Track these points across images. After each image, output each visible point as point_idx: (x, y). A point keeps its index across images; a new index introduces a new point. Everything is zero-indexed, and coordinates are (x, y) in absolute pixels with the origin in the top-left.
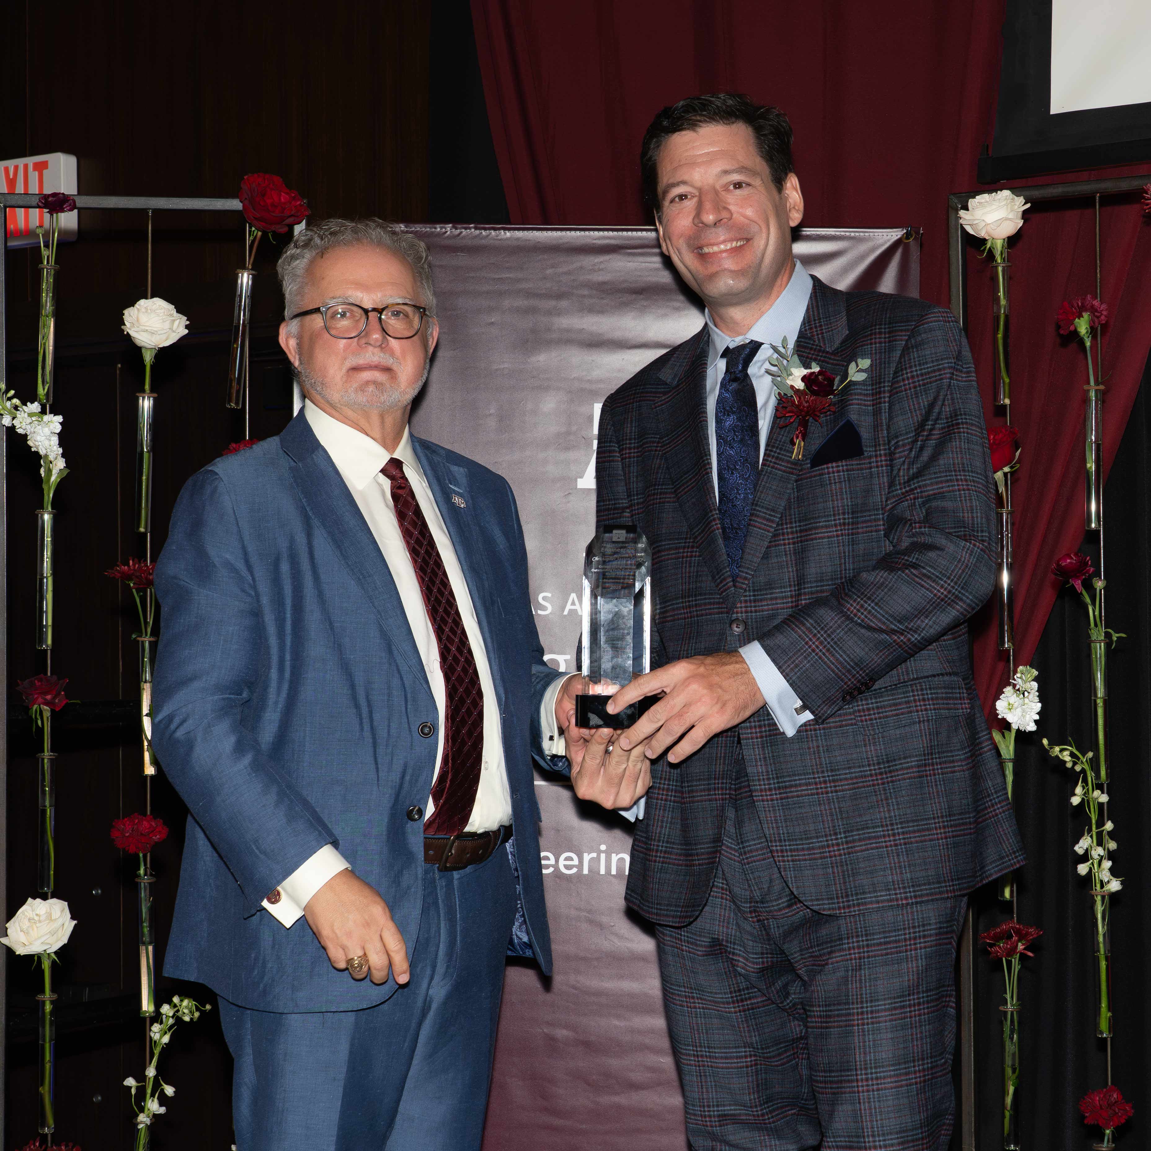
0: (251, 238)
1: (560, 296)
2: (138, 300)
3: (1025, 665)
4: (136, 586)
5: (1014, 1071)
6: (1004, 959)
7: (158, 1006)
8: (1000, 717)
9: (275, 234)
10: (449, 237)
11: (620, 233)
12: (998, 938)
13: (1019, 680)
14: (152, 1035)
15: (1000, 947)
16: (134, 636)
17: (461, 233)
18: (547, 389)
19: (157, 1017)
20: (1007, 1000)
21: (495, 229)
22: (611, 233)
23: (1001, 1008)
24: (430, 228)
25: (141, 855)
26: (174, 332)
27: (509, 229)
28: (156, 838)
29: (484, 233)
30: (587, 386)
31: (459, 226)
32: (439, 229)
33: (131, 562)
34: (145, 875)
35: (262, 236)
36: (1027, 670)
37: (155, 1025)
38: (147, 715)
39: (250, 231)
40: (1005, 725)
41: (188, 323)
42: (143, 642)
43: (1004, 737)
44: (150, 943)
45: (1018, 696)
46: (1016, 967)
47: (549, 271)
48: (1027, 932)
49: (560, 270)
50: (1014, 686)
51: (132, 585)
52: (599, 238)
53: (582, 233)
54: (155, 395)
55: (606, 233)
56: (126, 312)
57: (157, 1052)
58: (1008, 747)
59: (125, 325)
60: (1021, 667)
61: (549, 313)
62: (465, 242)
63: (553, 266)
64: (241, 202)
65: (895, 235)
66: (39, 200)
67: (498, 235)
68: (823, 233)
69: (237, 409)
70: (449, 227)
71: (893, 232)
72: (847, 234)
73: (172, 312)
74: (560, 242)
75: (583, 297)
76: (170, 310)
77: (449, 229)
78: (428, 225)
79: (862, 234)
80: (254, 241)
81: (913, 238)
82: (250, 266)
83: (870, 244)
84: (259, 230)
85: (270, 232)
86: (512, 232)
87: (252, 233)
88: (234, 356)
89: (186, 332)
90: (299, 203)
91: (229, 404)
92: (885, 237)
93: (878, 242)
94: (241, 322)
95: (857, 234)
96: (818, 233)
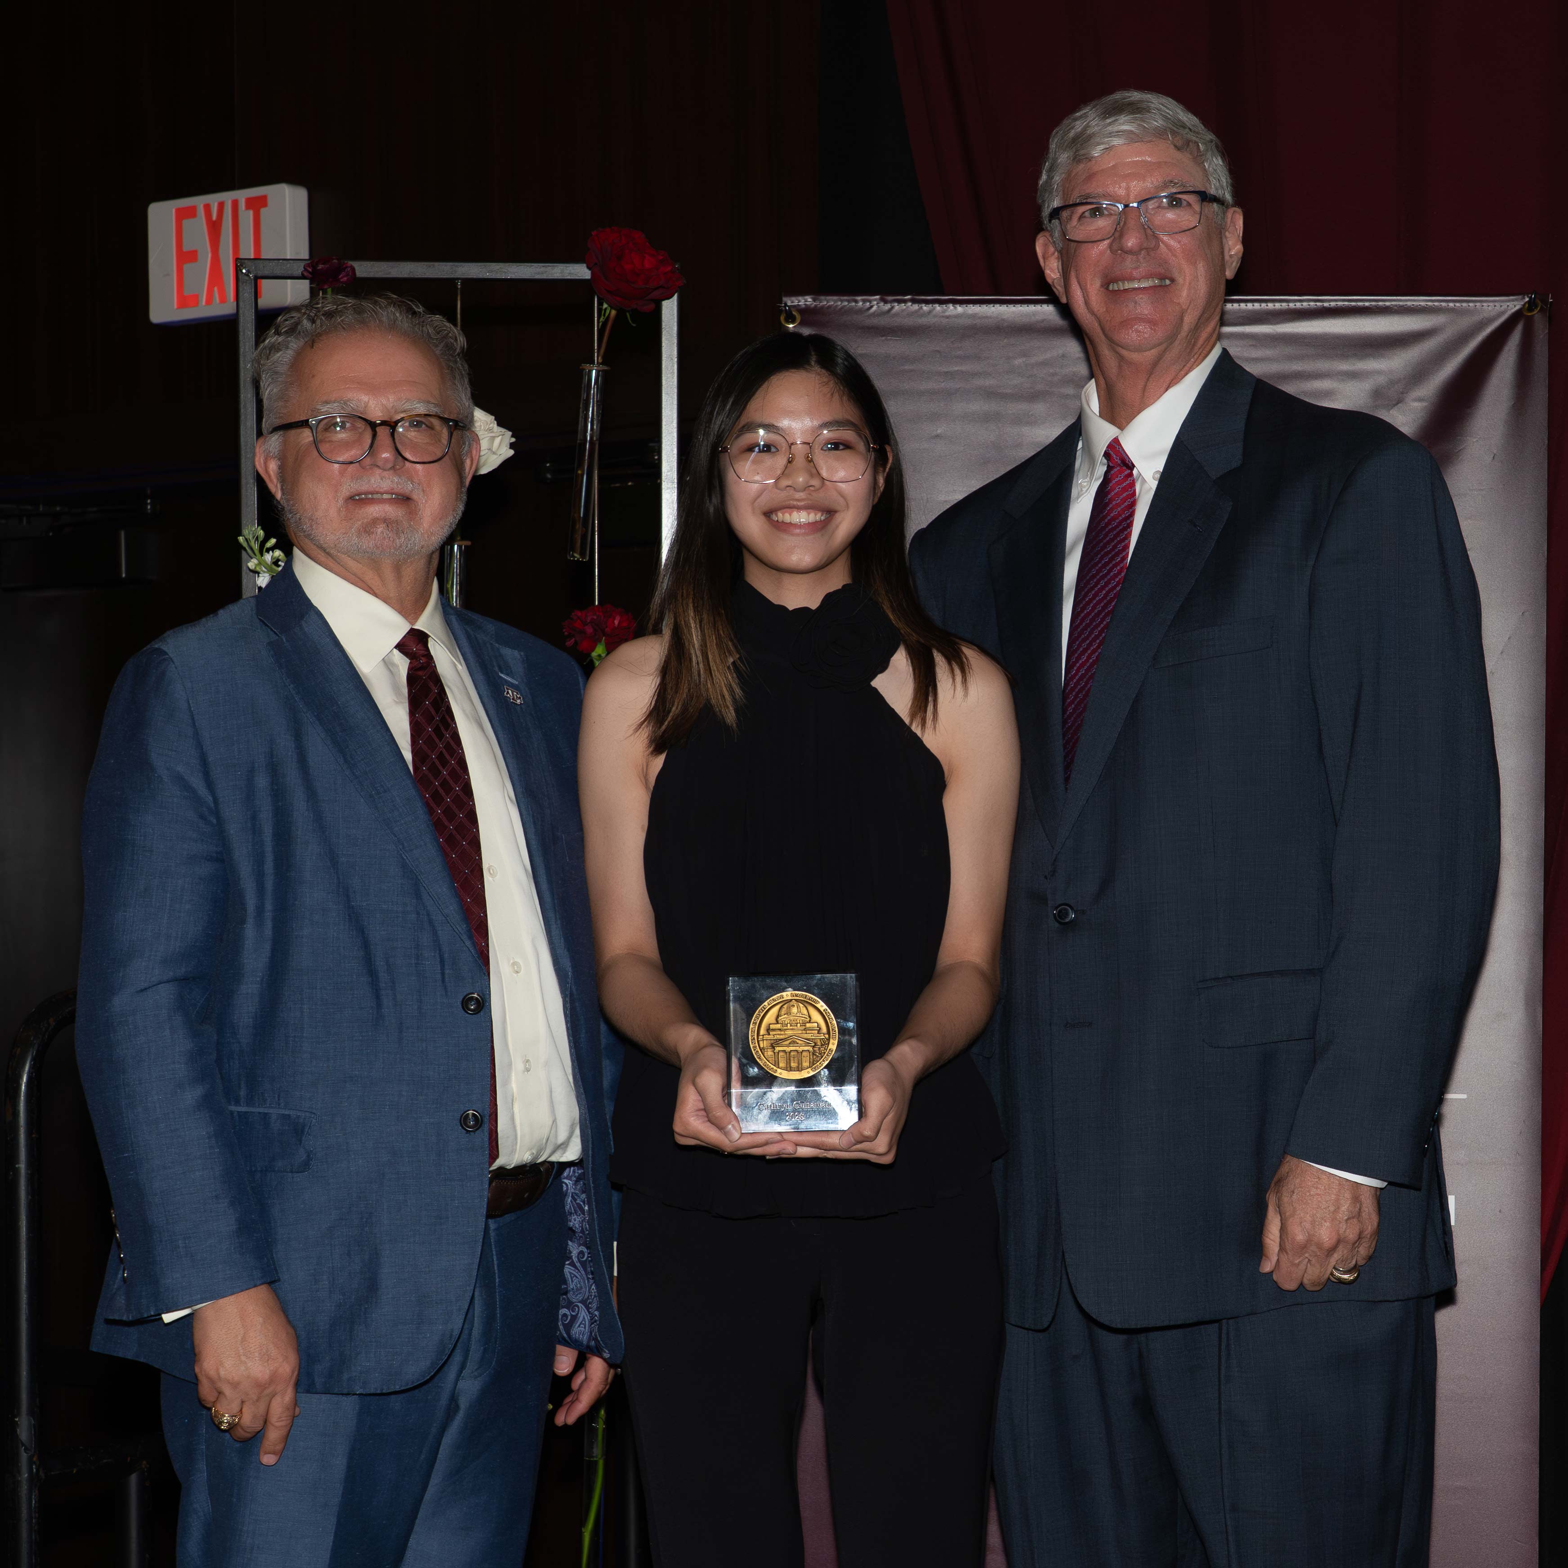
0: (602, 319)
1: (1034, 397)
9: (636, 313)
10: (874, 315)
17: (893, 308)
21: (940, 302)
24: (849, 301)
26: (494, 453)
27: (961, 302)
29: (926, 308)
31: (890, 298)
32: (861, 303)
35: (617, 316)
39: (600, 310)
41: (513, 440)
47: (1018, 362)
49: (1033, 360)
54: (468, 543)
61: (1019, 420)
62: (898, 321)
63: (1024, 354)
64: (589, 268)
65: (1511, 305)
66: (304, 268)
67: (944, 311)
68: (1409, 303)
69: (582, 561)
70: (875, 300)
71: (1509, 301)
72: (1444, 304)
73: (491, 425)
74: (1033, 319)
75: (1067, 396)
76: (489, 423)
77: (875, 303)
78: (845, 298)
79: (1464, 305)
80: (605, 324)
81: (1539, 308)
82: (600, 358)
83: (1476, 318)
84: (612, 308)
85: (629, 311)
86: (965, 306)
87: (603, 312)
88: (579, 486)
89: (511, 453)
90: (670, 268)
91: (571, 554)
92: (1498, 307)
93: (1488, 316)
94: (588, 438)
95: (1458, 304)
96: (1401, 303)
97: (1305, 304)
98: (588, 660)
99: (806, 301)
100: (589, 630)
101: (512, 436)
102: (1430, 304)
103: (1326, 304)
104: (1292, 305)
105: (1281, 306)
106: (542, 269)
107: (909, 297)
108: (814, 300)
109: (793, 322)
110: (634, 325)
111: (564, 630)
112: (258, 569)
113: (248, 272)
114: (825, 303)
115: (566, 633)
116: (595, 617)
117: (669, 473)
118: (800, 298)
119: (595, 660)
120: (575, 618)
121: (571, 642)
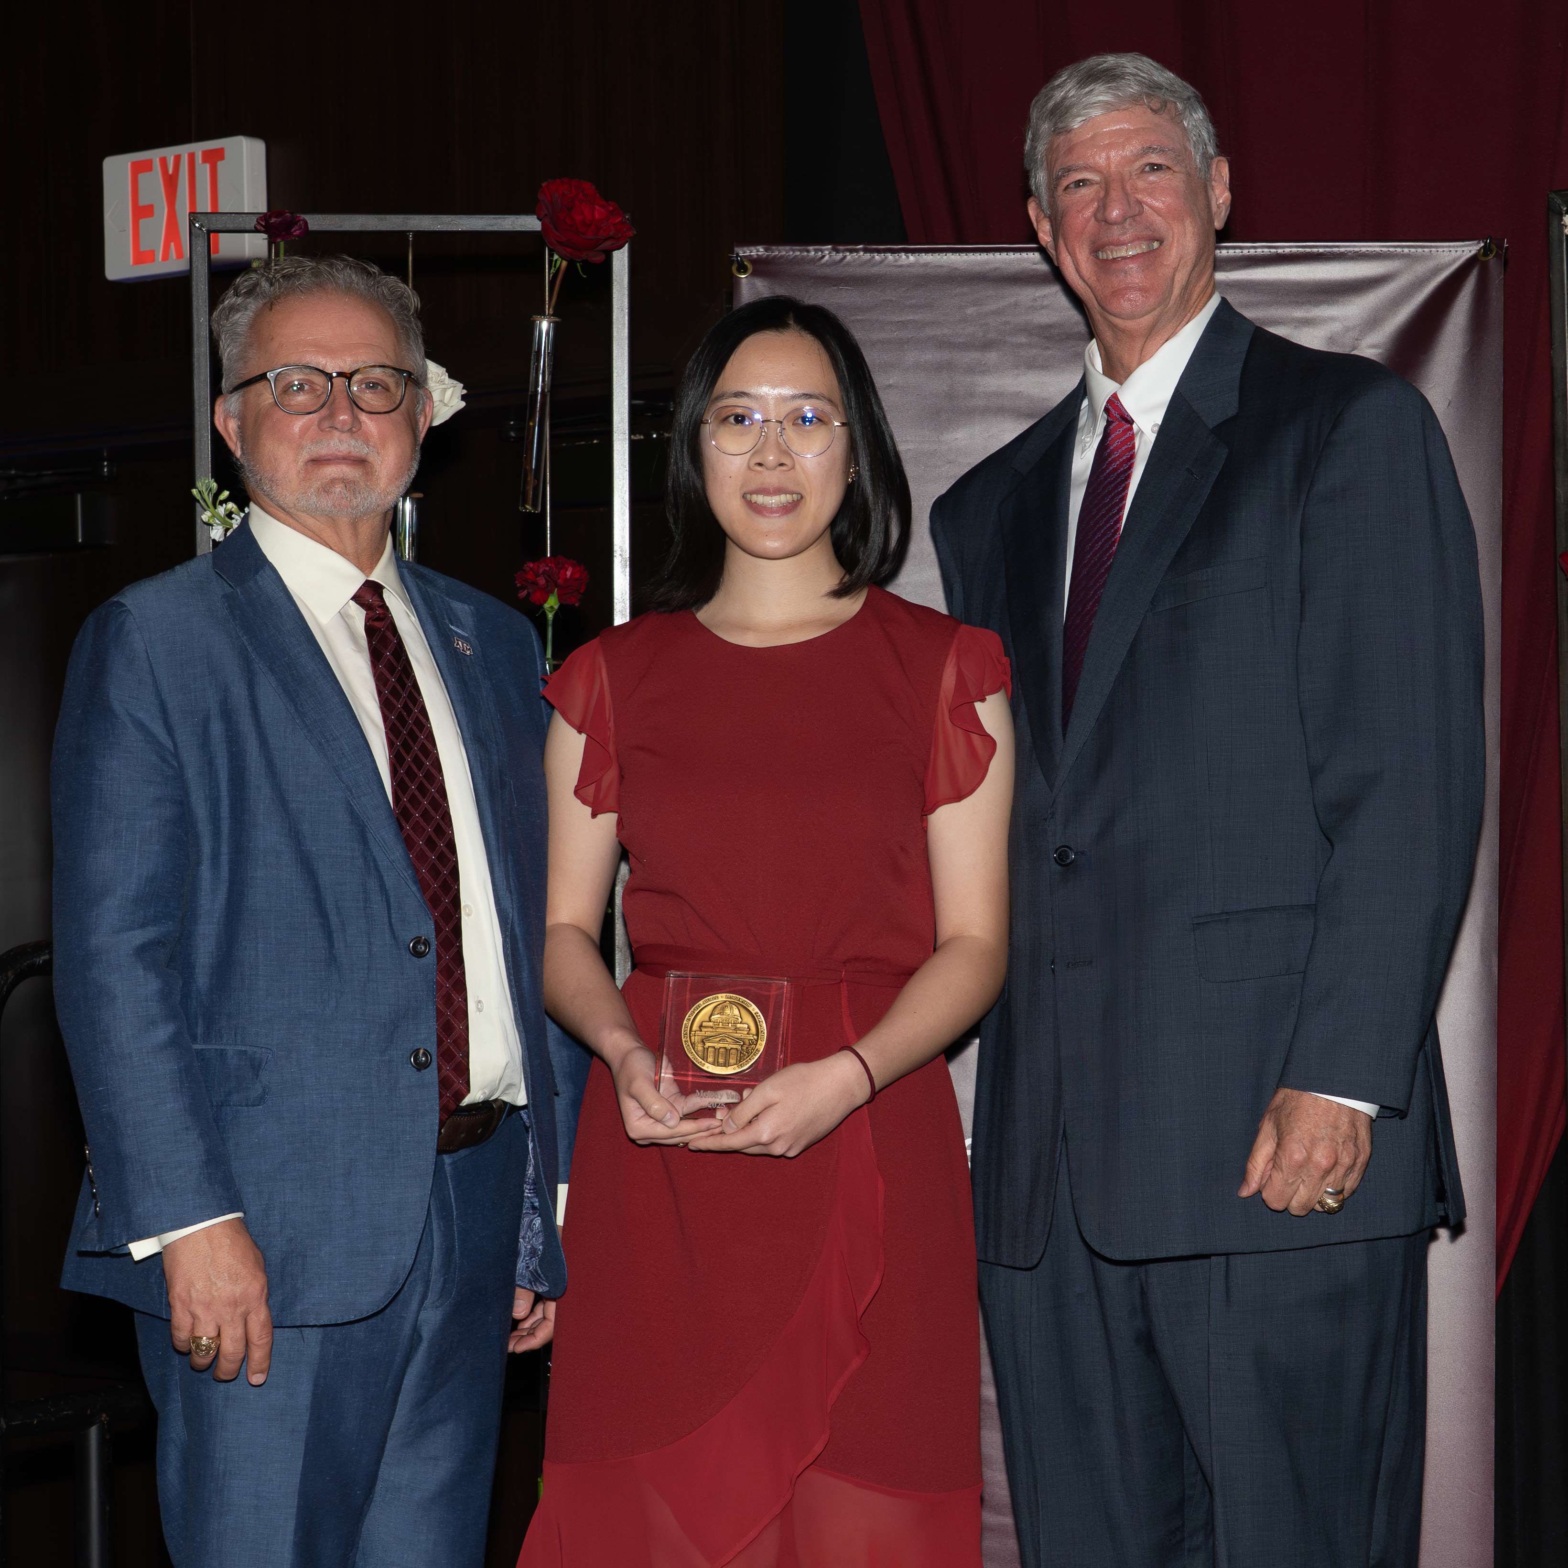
0: (552, 271)
1: (987, 346)
9: (586, 264)
10: (826, 265)
17: (845, 257)
21: (892, 252)
24: (801, 251)
26: (446, 405)
27: (913, 251)
29: (877, 257)
31: (841, 248)
32: (813, 253)
35: (568, 267)
39: (550, 262)
41: (465, 392)
47: (970, 311)
49: (986, 309)
53: (1018, 255)
54: (420, 495)
61: (971, 370)
62: (850, 271)
63: (976, 303)
64: (539, 219)
65: (1465, 250)
66: (257, 221)
68: (1364, 250)
69: (534, 513)
70: (827, 249)
71: (1463, 246)
72: (1399, 250)
73: (443, 377)
74: (986, 268)
75: (1020, 346)
76: (441, 374)
77: (827, 252)
78: (798, 248)
79: (1420, 250)
80: (556, 275)
81: (1493, 255)
82: (551, 310)
83: (1431, 264)
84: (563, 259)
85: (579, 262)
86: (917, 255)
87: (554, 263)
88: (530, 438)
89: (463, 404)
90: (620, 219)
91: (523, 506)
92: (1453, 253)
93: (1442, 261)
94: (540, 389)
95: (1413, 250)
96: (1356, 249)
97: (1259, 250)
98: (541, 611)
99: (758, 251)
100: (542, 581)
101: (464, 388)
102: (1383, 249)
103: (1280, 251)
104: (1245, 252)
105: (1235, 252)
106: (493, 222)
107: (861, 246)
108: (766, 250)
109: (745, 273)
110: (585, 276)
111: (517, 582)
112: (211, 521)
113: (201, 225)
114: (777, 253)
115: (518, 585)
116: (547, 569)
117: (620, 425)
118: (752, 248)
119: (547, 612)
120: (528, 569)
121: (523, 594)
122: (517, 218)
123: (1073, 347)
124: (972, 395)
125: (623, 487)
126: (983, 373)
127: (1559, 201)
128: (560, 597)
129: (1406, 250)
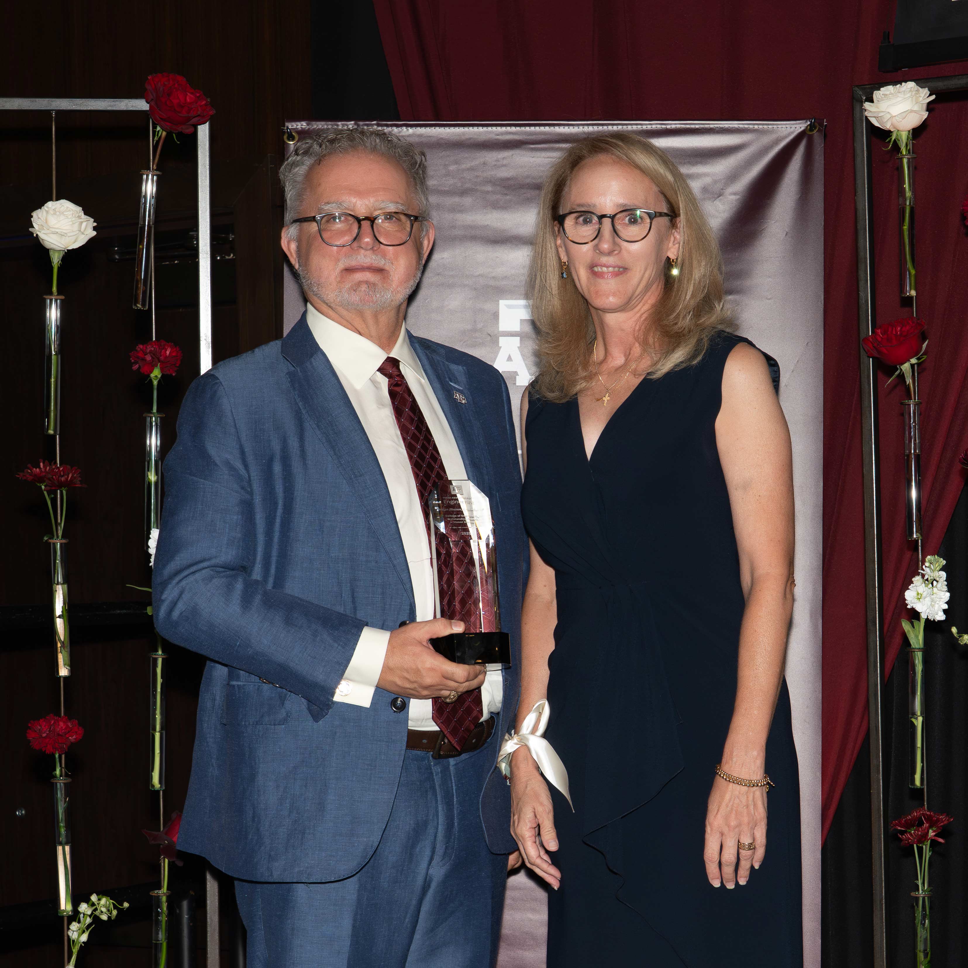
0: (156, 138)
1: (463, 193)
2: (46, 203)
3: (933, 554)
4: (48, 488)
5: (926, 956)
6: (915, 845)
7: (75, 904)
8: (909, 607)
9: (179, 135)
11: (523, 129)
12: (909, 825)
13: (927, 570)
14: (70, 934)
15: (911, 835)
16: (46, 538)
18: (451, 286)
19: (75, 916)
20: (918, 886)
21: (397, 126)
22: (513, 129)
23: (913, 894)
25: (57, 756)
26: (83, 233)
27: (411, 126)
28: (72, 738)
30: (492, 283)
33: (41, 464)
34: (61, 776)
35: (167, 136)
36: (935, 560)
37: (74, 923)
38: (59, 617)
39: (154, 132)
40: (914, 615)
41: (95, 224)
42: (54, 544)
43: (913, 627)
44: (67, 843)
45: (926, 586)
46: (927, 854)
47: (452, 168)
48: (938, 819)
49: (463, 166)
50: (923, 576)
51: (43, 487)
52: (502, 134)
53: (485, 129)
54: (63, 297)
55: (509, 128)
56: (34, 214)
57: (75, 950)
58: (917, 637)
59: (33, 227)
60: (929, 557)
61: (454, 209)
63: (456, 162)
64: (148, 102)
65: (798, 126)
67: (400, 132)
68: (727, 126)
69: (143, 310)
70: (351, 124)
71: (796, 124)
72: (751, 126)
73: (80, 214)
74: (463, 138)
75: (488, 192)
76: (78, 212)
78: (330, 123)
79: (765, 127)
80: (158, 142)
81: (817, 130)
82: (155, 166)
83: (773, 137)
84: (163, 130)
85: (175, 133)
86: (414, 128)
87: (157, 133)
88: (140, 257)
89: (95, 233)
90: (204, 103)
91: (135, 305)
92: (788, 129)
93: (782, 135)
94: (147, 224)
95: (761, 127)
96: (721, 126)
97: (654, 126)
98: (149, 379)
99: (302, 125)
100: (148, 358)
101: (94, 222)
102: (740, 126)
103: (669, 127)
104: (644, 127)
105: (637, 128)
106: (114, 103)
107: (375, 122)
108: (308, 125)
109: (293, 140)
110: (178, 143)
111: (131, 359)
114: (315, 126)
115: (133, 361)
116: (153, 349)
117: (204, 248)
118: (298, 123)
119: (153, 380)
120: (139, 349)
121: (135, 367)
122: (129, 101)
123: (524, 193)
124: (454, 227)
125: (206, 291)
126: (461, 211)
127: (861, 93)
128: (162, 370)
129: (756, 127)
